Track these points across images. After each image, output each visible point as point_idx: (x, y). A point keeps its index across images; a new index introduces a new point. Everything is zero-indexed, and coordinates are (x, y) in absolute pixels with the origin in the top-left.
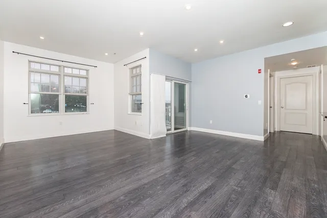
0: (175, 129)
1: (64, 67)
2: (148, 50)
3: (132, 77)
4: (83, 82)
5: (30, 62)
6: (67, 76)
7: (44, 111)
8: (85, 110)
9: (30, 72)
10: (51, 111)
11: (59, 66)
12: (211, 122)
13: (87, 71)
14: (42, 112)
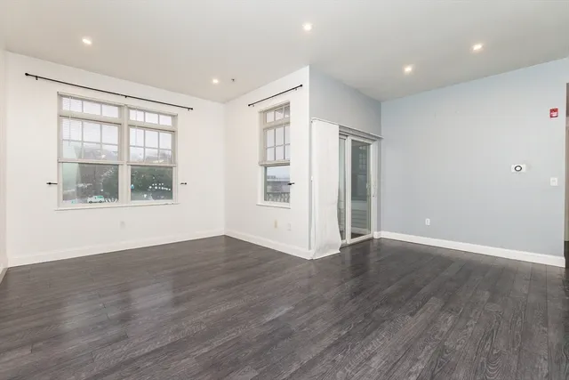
0: (354, 235)
1: (130, 108)
2: (307, 69)
3: (265, 130)
4: (166, 140)
5: (61, 96)
6: (133, 126)
7: (89, 200)
8: (169, 195)
9: (61, 116)
10: (103, 200)
11: (119, 106)
12: (428, 222)
13: (174, 117)
14: (86, 202)
